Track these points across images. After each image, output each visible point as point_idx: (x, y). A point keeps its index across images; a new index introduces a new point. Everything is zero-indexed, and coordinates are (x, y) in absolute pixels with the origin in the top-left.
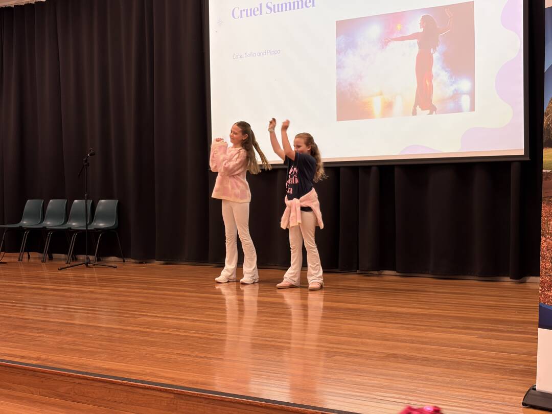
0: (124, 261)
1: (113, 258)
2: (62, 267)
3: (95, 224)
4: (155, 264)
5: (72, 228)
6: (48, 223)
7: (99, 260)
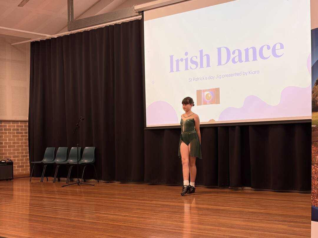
0: (98, 182)
1: (92, 180)
2: (64, 185)
3: (83, 161)
4: (116, 183)
5: (70, 163)
6: (58, 161)
7: (85, 181)
